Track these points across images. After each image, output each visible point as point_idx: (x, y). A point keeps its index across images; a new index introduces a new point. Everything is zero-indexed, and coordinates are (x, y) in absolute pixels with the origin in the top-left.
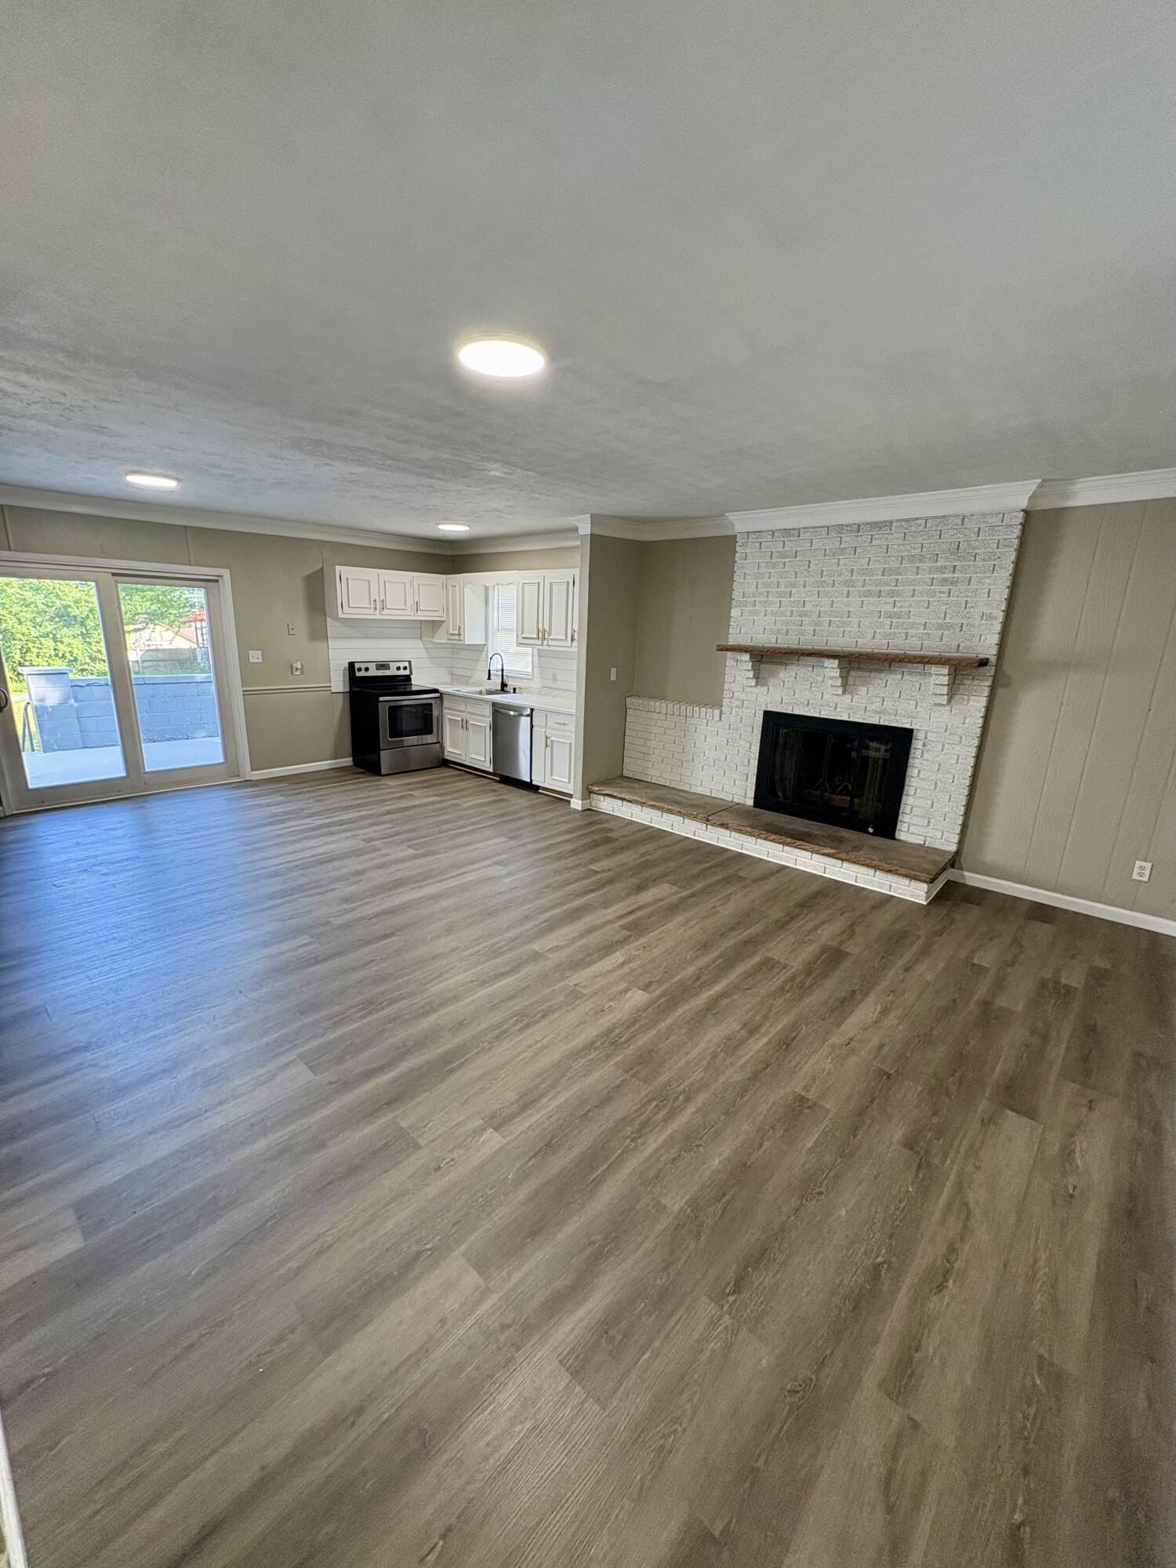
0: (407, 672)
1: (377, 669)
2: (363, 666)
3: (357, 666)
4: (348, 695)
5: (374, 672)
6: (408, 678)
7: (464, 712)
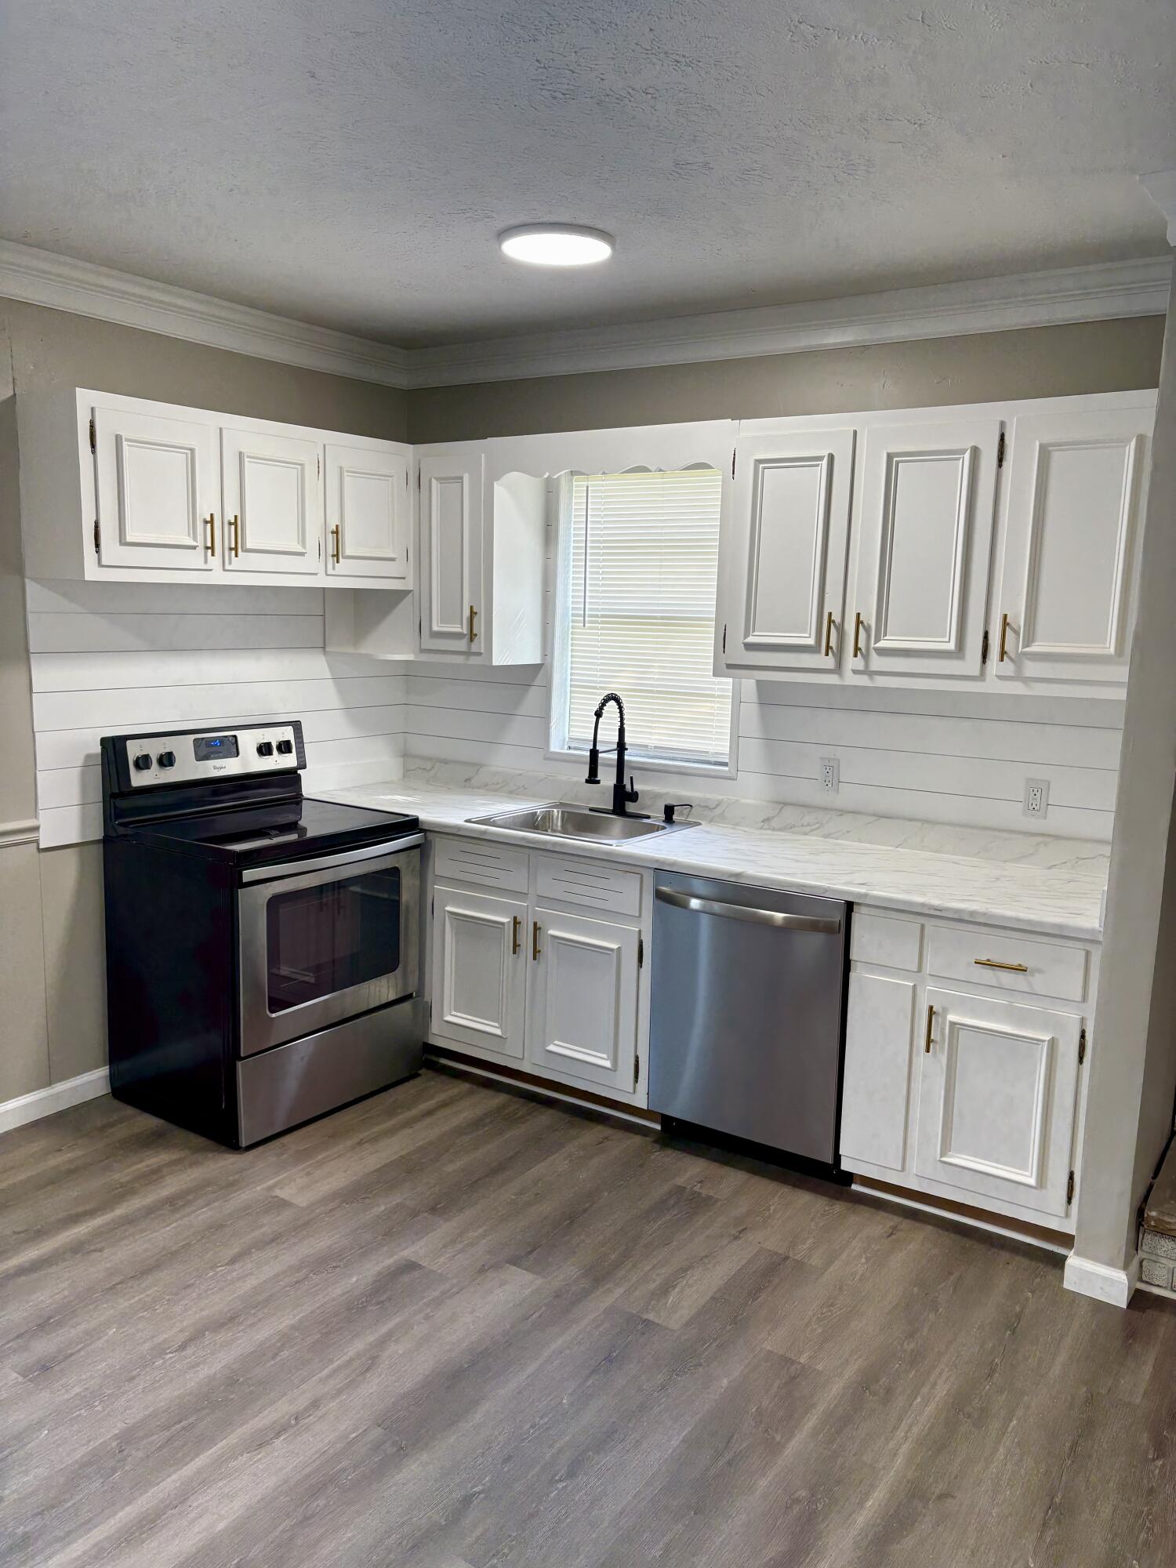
0: (289, 761)
1: (200, 757)
2: (155, 749)
3: (134, 750)
4: (97, 852)
5: (189, 768)
6: (290, 778)
7: (521, 895)
